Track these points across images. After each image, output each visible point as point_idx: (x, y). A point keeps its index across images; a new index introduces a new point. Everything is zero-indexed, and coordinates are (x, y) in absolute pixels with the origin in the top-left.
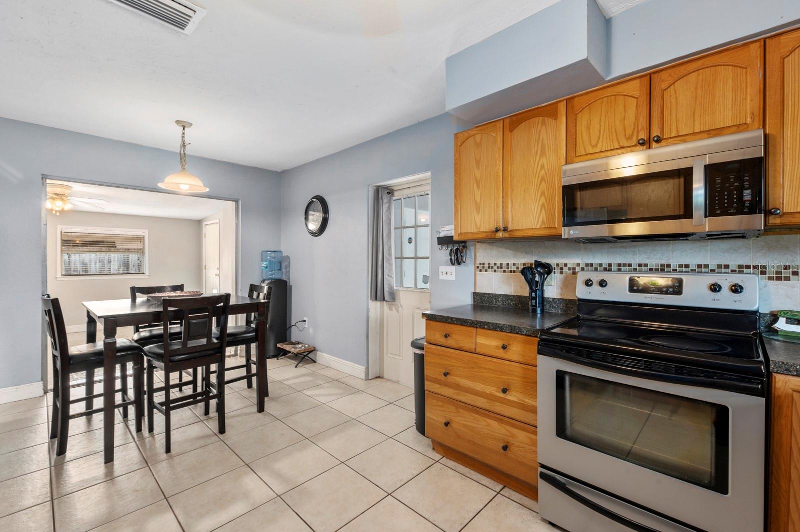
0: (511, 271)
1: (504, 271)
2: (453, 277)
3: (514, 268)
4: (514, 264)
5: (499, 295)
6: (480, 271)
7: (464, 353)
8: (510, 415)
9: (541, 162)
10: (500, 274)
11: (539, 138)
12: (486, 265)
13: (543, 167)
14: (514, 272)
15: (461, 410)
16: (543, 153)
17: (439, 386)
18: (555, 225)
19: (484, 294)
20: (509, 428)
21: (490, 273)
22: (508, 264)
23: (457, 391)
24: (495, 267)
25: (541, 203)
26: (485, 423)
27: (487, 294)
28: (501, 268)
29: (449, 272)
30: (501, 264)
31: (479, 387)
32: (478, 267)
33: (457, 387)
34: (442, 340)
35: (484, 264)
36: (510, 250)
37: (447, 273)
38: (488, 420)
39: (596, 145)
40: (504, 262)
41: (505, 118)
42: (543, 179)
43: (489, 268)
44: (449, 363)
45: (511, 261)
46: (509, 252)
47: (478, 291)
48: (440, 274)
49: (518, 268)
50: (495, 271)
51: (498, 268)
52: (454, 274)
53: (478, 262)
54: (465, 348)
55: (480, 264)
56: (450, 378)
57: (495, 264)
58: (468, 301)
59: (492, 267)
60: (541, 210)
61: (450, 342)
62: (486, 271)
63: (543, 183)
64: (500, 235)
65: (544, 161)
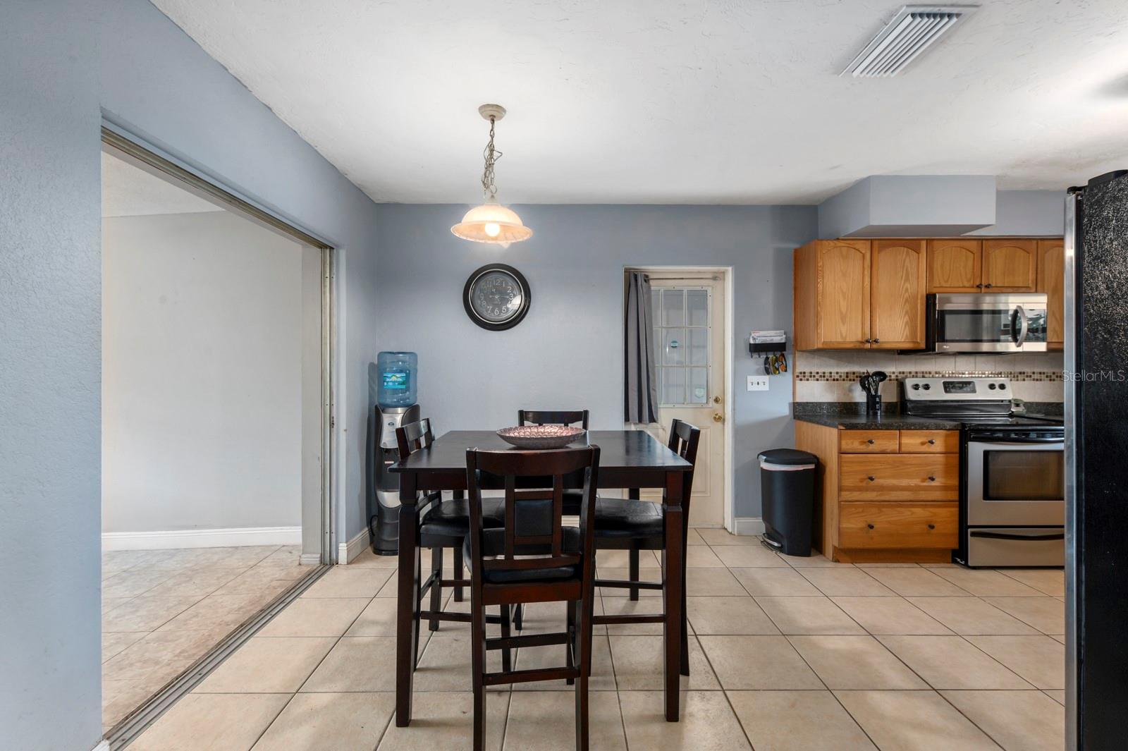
0: (834, 380)
1: (827, 380)
2: (766, 388)
3: (837, 377)
4: (837, 373)
5: (824, 403)
6: (801, 380)
7: (888, 455)
8: (933, 499)
9: (905, 287)
10: (822, 383)
11: (904, 266)
12: (807, 374)
13: (907, 290)
14: (837, 380)
15: (884, 509)
16: (907, 279)
17: (858, 493)
18: (917, 339)
19: (807, 403)
20: (931, 510)
21: (812, 383)
22: (831, 373)
23: (879, 493)
24: (817, 376)
25: (905, 320)
26: (909, 513)
27: (810, 403)
28: (824, 377)
29: (759, 383)
30: (824, 373)
31: (904, 482)
32: (798, 376)
33: (882, 488)
34: (863, 448)
35: (804, 373)
36: (834, 359)
37: (758, 384)
38: (913, 509)
39: (947, 281)
40: (827, 370)
41: (876, 239)
42: (907, 301)
43: (811, 377)
44: (872, 468)
45: (834, 370)
46: (832, 361)
47: (798, 400)
48: (749, 384)
49: (841, 376)
50: (818, 380)
51: (821, 376)
52: (767, 384)
53: (798, 370)
54: (888, 451)
55: (801, 373)
56: (876, 482)
57: (818, 373)
58: (785, 411)
59: (814, 376)
60: (905, 327)
61: (871, 447)
62: (808, 380)
63: (907, 304)
64: (868, 346)
65: (907, 285)
